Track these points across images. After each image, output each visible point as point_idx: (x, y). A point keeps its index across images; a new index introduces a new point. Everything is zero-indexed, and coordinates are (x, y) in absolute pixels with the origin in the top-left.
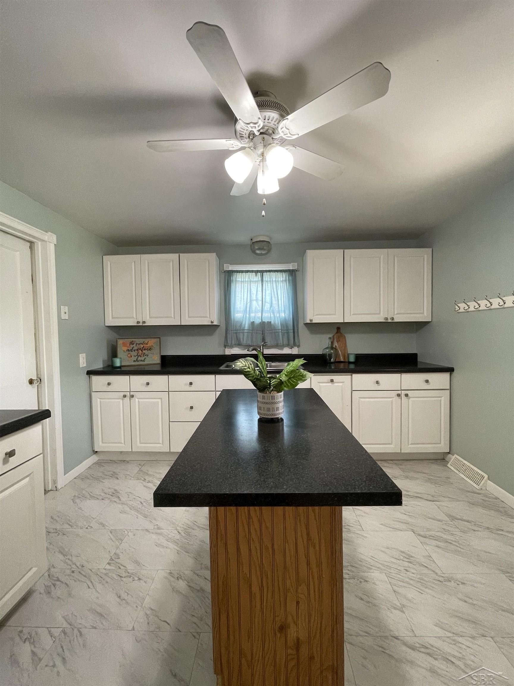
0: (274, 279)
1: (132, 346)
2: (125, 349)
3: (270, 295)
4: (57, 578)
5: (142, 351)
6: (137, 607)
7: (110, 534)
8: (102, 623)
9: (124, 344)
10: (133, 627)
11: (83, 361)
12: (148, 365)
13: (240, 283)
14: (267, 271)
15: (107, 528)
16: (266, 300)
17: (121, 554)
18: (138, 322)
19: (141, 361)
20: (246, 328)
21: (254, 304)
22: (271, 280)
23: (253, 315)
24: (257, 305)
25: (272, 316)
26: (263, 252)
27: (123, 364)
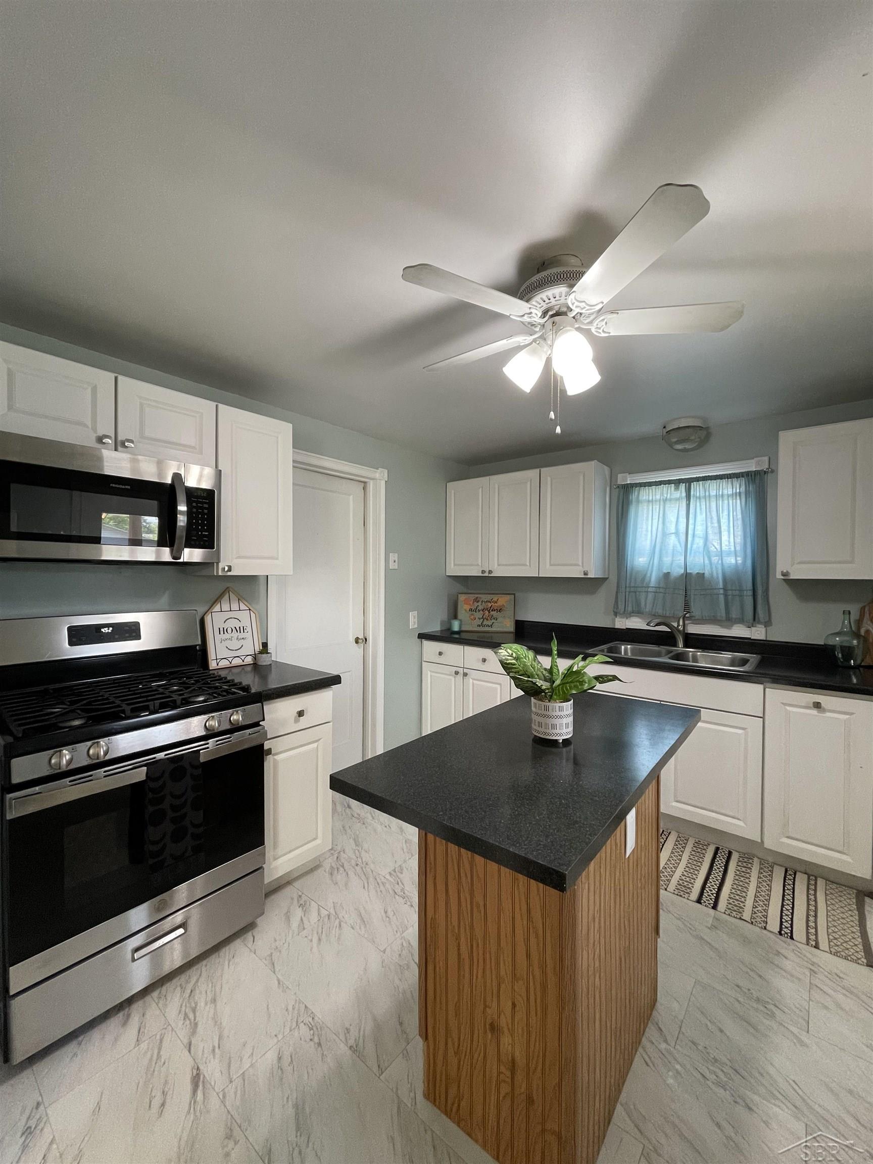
0: (713, 493)
1: (476, 604)
2: (467, 607)
3: (705, 522)
4: (343, 863)
5: (489, 612)
6: (397, 932)
7: (404, 843)
8: (360, 928)
9: (466, 602)
10: (385, 949)
11: (413, 621)
12: (497, 633)
13: (646, 504)
14: (698, 479)
15: (404, 834)
16: (696, 533)
17: (405, 869)
18: (483, 572)
19: (488, 626)
20: (653, 584)
21: (672, 541)
22: (707, 494)
23: (667, 560)
24: (677, 543)
25: (707, 562)
26: (688, 446)
27: (463, 629)
